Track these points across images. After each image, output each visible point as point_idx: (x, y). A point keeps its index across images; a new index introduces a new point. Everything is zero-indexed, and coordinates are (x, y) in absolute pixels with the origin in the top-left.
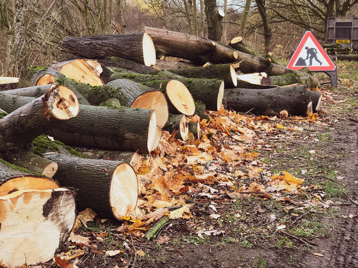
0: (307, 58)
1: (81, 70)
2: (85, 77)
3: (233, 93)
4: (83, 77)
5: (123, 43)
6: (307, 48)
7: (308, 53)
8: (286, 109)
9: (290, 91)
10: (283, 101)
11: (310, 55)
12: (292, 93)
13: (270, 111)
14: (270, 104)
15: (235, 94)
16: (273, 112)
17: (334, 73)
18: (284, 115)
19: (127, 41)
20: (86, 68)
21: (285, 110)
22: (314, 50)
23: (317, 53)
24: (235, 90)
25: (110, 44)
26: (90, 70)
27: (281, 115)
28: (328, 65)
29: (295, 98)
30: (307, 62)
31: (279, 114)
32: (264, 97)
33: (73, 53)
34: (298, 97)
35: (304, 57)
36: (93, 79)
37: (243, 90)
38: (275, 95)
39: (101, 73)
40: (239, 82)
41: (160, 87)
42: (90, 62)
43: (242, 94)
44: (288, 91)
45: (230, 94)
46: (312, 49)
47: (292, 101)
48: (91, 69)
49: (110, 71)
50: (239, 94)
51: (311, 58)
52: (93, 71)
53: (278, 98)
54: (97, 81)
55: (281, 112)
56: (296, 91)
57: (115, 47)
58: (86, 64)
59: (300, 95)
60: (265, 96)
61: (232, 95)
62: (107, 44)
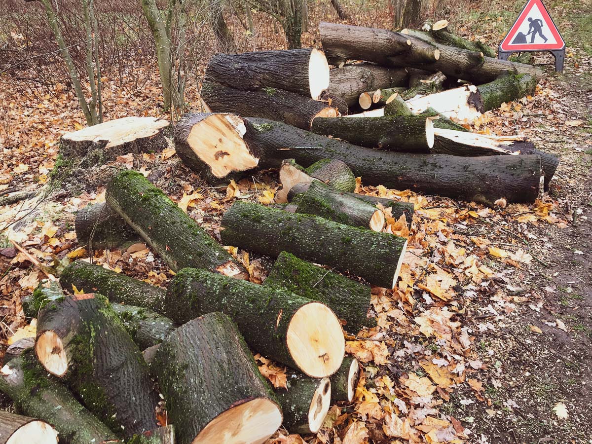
0: (529, 33)
1: (218, 130)
2: (223, 140)
3: (426, 165)
4: (220, 140)
5: (283, 68)
6: (530, 19)
7: (531, 26)
8: (504, 195)
9: (514, 166)
10: (501, 184)
11: (533, 29)
12: (516, 170)
13: (479, 198)
14: (481, 187)
15: (429, 167)
16: (484, 199)
17: (561, 53)
18: (499, 205)
19: (289, 64)
20: (224, 125)
21: (503, 197)
22: (539, 22)
23: (542, 26)
24: (430, 159)
25: (266, 70)
26: (230, 129)
27: (496, 205)
28: (555, 42)
29: (520, 181)
30: (529, 38)
31: (493, 203)
32: (473, 176)
33: (220, 83)
34: (525, 179)
35: (525, 33)
36: (234, 142)
37: (442, 158)
38: (489, 173)
39: (244, 134)
40: (438, 139)
41: (278, 321)
42: (230, 118)
43: (440, 167)
44: (510, 166)
45: (421, 166)
46: (537, 20)
47: (515, 184)
48: (232, 128)
49: (257, 130)
50: (436, 166)
51: (534, 32)
52: (234, 130)
53: (494, 179)
54: (239, 145)
55: (497, 202)
56: (523, 167)
57: (273, 74)
58: (224, 120)
59: (529, 175)
60: (473, 174)
61: (425, 168)
62: (262, 69)
